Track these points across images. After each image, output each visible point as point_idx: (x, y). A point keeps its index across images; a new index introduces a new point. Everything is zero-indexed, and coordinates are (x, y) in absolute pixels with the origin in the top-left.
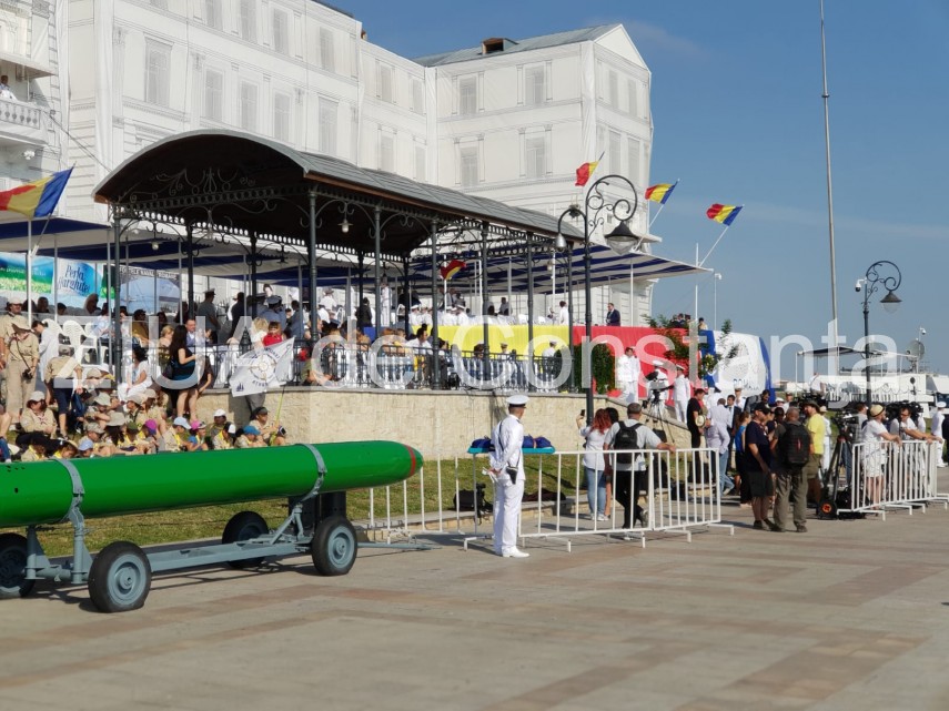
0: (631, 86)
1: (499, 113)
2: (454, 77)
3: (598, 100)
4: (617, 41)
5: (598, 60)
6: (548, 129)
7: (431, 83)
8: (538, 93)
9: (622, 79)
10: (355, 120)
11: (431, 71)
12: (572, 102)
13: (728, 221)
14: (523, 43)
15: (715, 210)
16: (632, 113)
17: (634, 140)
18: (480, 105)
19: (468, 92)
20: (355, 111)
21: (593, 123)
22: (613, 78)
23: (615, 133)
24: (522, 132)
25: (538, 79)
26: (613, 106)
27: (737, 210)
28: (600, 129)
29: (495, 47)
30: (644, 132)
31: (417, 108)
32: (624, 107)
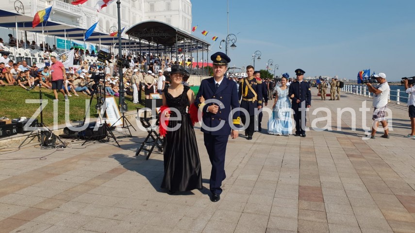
0: (188, 7)
1: (159, 12)
3: (182, 10)
5: (183, 2)
6: (171, 16)
8: (169, 8)
9: (187, 5)
10: (129, 12)
12: (176, 10)
13: (215, 40)
15: (214, 38)
16: (188, 14)
17: (189, 20)
18: (155, 9)
19: (152, 6)
21: (181, 16)
22: (185, 5)
23: (185, 18)
24: (165, 17)
26: (185, 12)
27: (217, 38)
30: (190, 18)
31: (140, 9)
32: (187, 12)
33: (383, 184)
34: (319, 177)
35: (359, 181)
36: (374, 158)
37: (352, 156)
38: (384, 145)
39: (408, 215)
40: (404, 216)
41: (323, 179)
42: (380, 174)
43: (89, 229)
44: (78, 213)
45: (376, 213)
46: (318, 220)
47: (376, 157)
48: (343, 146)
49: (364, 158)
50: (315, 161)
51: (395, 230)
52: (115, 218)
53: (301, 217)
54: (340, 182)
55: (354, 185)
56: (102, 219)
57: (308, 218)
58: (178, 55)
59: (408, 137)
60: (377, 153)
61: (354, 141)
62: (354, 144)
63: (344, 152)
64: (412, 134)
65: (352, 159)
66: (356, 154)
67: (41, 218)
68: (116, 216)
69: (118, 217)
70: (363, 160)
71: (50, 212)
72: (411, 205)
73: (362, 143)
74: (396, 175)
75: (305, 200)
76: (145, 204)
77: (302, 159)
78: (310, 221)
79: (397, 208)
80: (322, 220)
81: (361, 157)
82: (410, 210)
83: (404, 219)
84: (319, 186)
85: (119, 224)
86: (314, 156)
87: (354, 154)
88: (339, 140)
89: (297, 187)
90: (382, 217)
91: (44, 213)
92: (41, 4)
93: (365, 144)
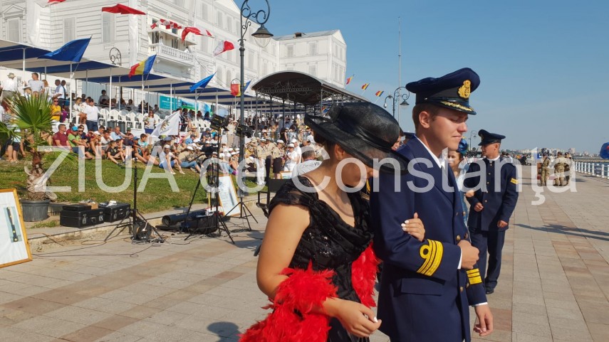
0: (341, 50)
1: (302, 57)
2: (285, 45)
3: (333, 54)
4: (338, 35)
5: (333, 42)
6: (317, 63)
7: (278, 46)
8: (313, 52)
9: (339, 47)
10: (258, 58)
11: (278, 42)
12: (324, 55)
14: (308, 34)
16: (341, 59)
17: (341, 67)
18: (294, 54)
19: (290, 49)
20: (259, 55)
21: (331, 62)
22: (337, 47)
23: (337, 65)
24: (308, 64)
25: (314, 46)
26: (336, 57)
28: (333, 64)
29: (299, 35)
30: (344, 65)
31: (274, 54)
32: (339, 56)
34: (511, 296)
35: (574, 306)
37: (571, 269)
41: (517, 299)
44: (173, 325)
48: (560, 255)
49: (589, 273)
54: (543, 304)
55: (565, 310)
61: (580, 248)
62: (578, 252)
63: (559, 263)
65: (569, 274)
66: (579, 266)
70: (587, 275)
71: (139, 322)
73: (592, 252)
81: (587, 271)
84: (510, 309)
86: (511, 267)
87: (576, 266)
88: (555, 245)
91: (133, 323)
92: (143, 50)
93: (597, 252)
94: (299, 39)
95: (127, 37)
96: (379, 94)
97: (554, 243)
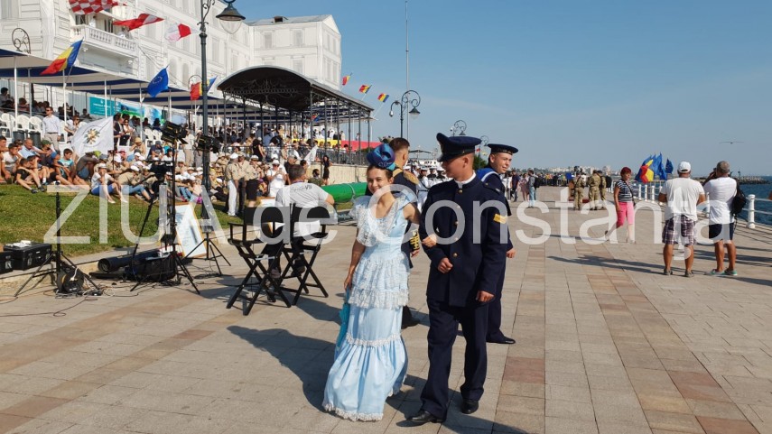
0: (334, 41)
1: (282, 48)
2: (261, 32)
3: (324, 46)
4: (330, 22)
5: (324, 30)
6: (304, 57)
7: (252, 34)
8: (299, 41)
9: (331, 37)
10: (226, 48)
11: (251, 28)
12: (313, 46)
13: (384, 101)
14: (291, 19)
15: (381, 96)
16: (334, 53)
17: (335, 63)
18: (274, 44)
19: (268, 38)
20: (225, 44)
21: (321, 56)
23: (329, 60)
24: (292, 58)
25: (299, 35)
26: (329, 49)
27: (387, 96)
28: (324, 58)
29: (279, 20)
30: (338, 60)
31: (246, 44)
32: (332, 49)
33: (652, 353)
34: (543, 342)
35: (611, 349)
36: (646, 310)
37: (609, 307)
38: (667, 288)
39: (681, 402)
40: (674, 404)
41: (550, 345)
42: (649, 337)
43: (138, 430)
44: (119, 404)
45: (628, 400)
46: (530, 412)
47: (649, 309)
48: (596, 291)
49: (628, 310)
50: (543, 315)
51: (653, 424)
52: (184, 411)
53: (502, 407)
54: (578, 349)
55: (602, 355)
56: (161, 414)
57: (513, 409)
58: (315, 128)
59: (712, 274)
60: (653, 301)
61: (618, 282)
62: (615, 287)
63: (595, 301)
64: (717, 270)
65: (607, 312)
66: (616, 303)
67: (53, 413)
68: (185, 407)
69: (188, 410)
70: (626, 313)
71: (70, 404)
72: (690, 386)
73: (631, 286)
74: (676, 337)
75: (513, 380)
76: (237, 388)
77: (521, 312)
78: (515, 413)
79: (665, 392)
80: (535, 412)
81: (624, 308)
82: (684, 394)
83: (673, 409)
84: (542, 358)
85: (189, 421)
86: (543, 307)
87: (613, 303)
88: (591, 280)
89: (503, 360)
90: (637, 405)
91: (60, 405)
92: (63, 33)
93: (635, 286)
94: (279, 25)
95: (38, 15)
96: (383, 98)
97: (589, 277)
